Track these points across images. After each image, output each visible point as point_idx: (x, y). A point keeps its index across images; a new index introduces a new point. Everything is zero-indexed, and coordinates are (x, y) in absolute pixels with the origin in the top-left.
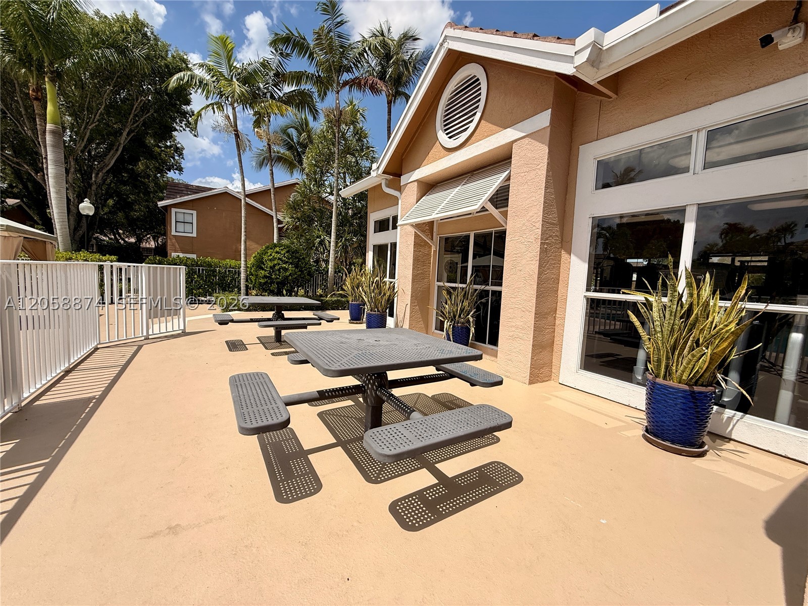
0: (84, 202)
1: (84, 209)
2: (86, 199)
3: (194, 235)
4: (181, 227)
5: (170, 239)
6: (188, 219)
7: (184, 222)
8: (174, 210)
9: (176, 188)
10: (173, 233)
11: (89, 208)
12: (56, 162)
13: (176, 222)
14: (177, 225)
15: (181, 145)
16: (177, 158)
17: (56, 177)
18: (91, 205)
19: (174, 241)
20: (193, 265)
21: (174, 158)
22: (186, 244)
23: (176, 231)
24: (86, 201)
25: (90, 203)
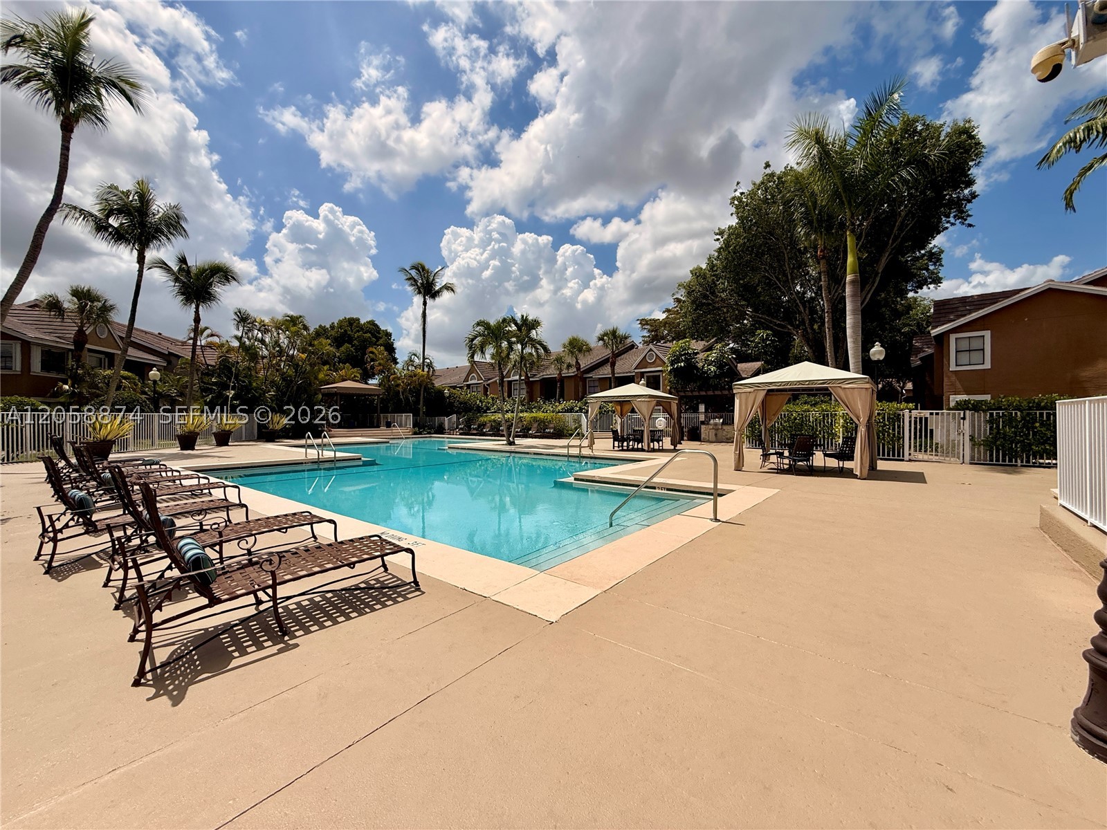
0: (874, 346)
1: (874, 354)
2: (877, 343)
3: (988, 365)
4: (964, 358)
5: (948, 377)
6: (976, 344)
7: (970, 351)
8: (953, 337)
9: (947, 307)
10: (953, 368)
11: (880, 352)
12: (854, 312)
13: (957, 352)
14: (959, 356)
15: (939, 248)
16: (931, 268)
17: (854, 327)
18: (882, 349)
19: (953, 378)
20: (1030, 408)
21: (927, 269)
22: (972, 381)
23: (957, 365)
24: (877, 345)
25: (881, 346)
